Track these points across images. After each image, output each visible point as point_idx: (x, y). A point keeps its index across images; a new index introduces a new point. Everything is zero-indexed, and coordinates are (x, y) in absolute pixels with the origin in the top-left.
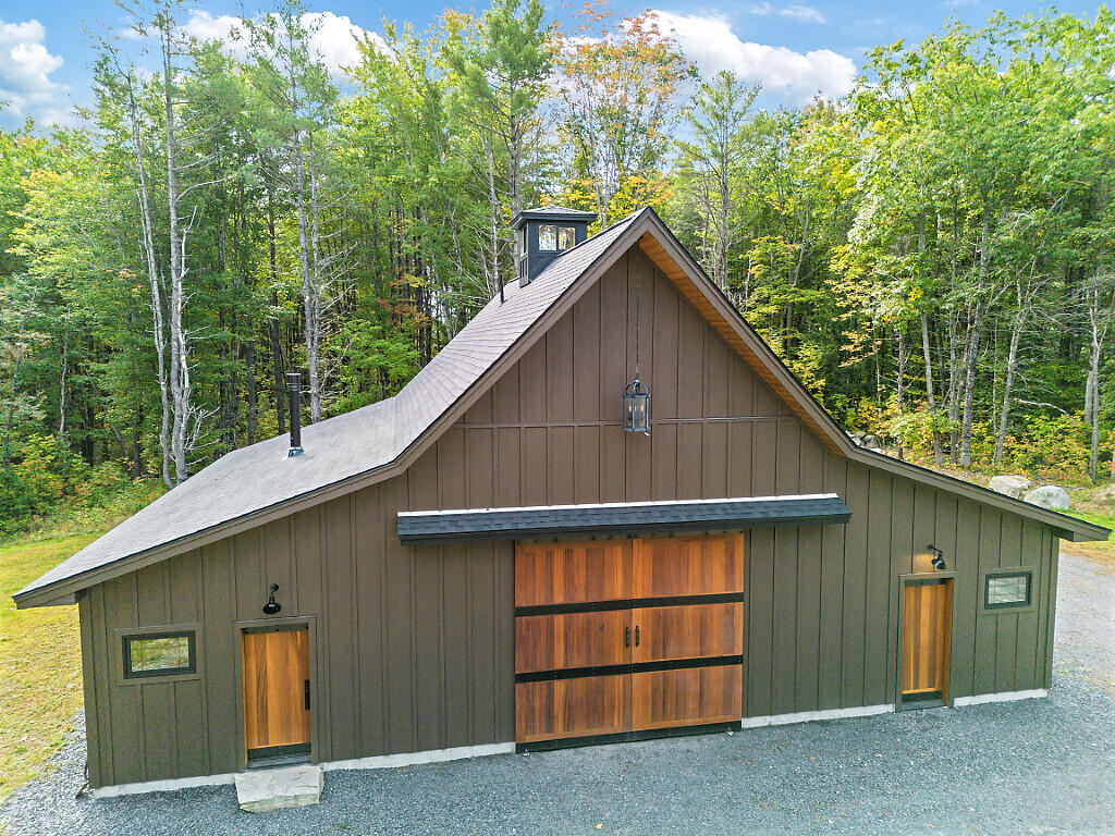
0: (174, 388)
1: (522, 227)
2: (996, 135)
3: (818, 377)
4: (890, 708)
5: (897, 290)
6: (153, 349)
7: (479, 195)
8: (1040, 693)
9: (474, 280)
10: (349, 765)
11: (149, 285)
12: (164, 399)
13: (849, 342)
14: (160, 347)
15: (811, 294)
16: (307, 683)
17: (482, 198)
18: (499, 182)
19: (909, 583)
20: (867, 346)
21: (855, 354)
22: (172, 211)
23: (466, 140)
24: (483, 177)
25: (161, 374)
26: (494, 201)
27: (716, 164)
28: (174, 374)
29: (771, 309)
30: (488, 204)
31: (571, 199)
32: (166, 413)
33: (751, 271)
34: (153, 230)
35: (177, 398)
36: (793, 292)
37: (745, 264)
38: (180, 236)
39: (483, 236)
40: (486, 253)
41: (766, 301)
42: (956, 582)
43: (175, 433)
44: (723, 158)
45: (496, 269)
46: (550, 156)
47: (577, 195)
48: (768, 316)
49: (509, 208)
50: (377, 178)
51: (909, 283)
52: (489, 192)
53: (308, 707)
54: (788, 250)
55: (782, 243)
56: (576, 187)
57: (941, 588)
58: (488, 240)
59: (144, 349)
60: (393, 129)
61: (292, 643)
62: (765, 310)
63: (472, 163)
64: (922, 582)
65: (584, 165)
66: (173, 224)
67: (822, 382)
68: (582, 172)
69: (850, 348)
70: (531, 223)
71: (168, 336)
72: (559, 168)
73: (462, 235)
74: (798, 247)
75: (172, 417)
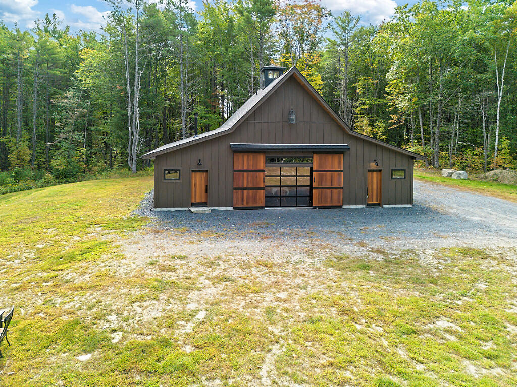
0: (134, 129)
1: (263, 71)
2: (438, 40)
3: (384, 135)
4: (364, 206)
5: (407, 97)
6: (126, 115)
7: (247, 60)
8: (410, 206)
9: (245, 92)
10: (216, 208)
11: (127, 92)
12: (130, 134)
13: (392, 119)
14: (130, 114)
15: (382, 101)
16: (207, 186)
17: (248, 61)
18: (255, 55)
19: (369, 171)
20: (400, 120)
21: (394, 124)
22: (137, 65)
23: (242, 38)
24: (249, 53)
25: (129, 124)
26: (252, 62)
27: (343, 48)
28: (134, 124)
29: (366, 107)
30: (250, 63)
31: (282, 61)
32: (130, 139)
33: (358, 91)
34: (129, 72)
35: (135, 133)
36: (375, 100)
37: (355, 88)
38: (139, 74)
39: (249, 75)
40: (249, 81)
41: (364, 104)
42: (382, 171)
43: (133, 146)
44: (346, 45)
45: (253, 88)
46: (275, 44)
47: (284, 60)
48: (364, 109)
49: (259, 65)
50: (208, 53)
51: (412, 95)
52: (250, 58)
53: (206, 192)
54: (372, 82)
55: (370, 80)
56: (284, 57)
57: (379, 173)
58: (250, 77)
59: (123, 115)
60: (215, 34)
61: (203, 175)
62: (363, 107)
63: (245, 47)
64: (373, 171)
65: (288, 48)
66: (137, 69)
67: (385, 136)
68: (287, 51)
69: (393, 121)
70: (266, 70)
71: (132, 110)
72: (278, 49)
73: (240, 75)
74: (376, 81)
75: (132, 141)
